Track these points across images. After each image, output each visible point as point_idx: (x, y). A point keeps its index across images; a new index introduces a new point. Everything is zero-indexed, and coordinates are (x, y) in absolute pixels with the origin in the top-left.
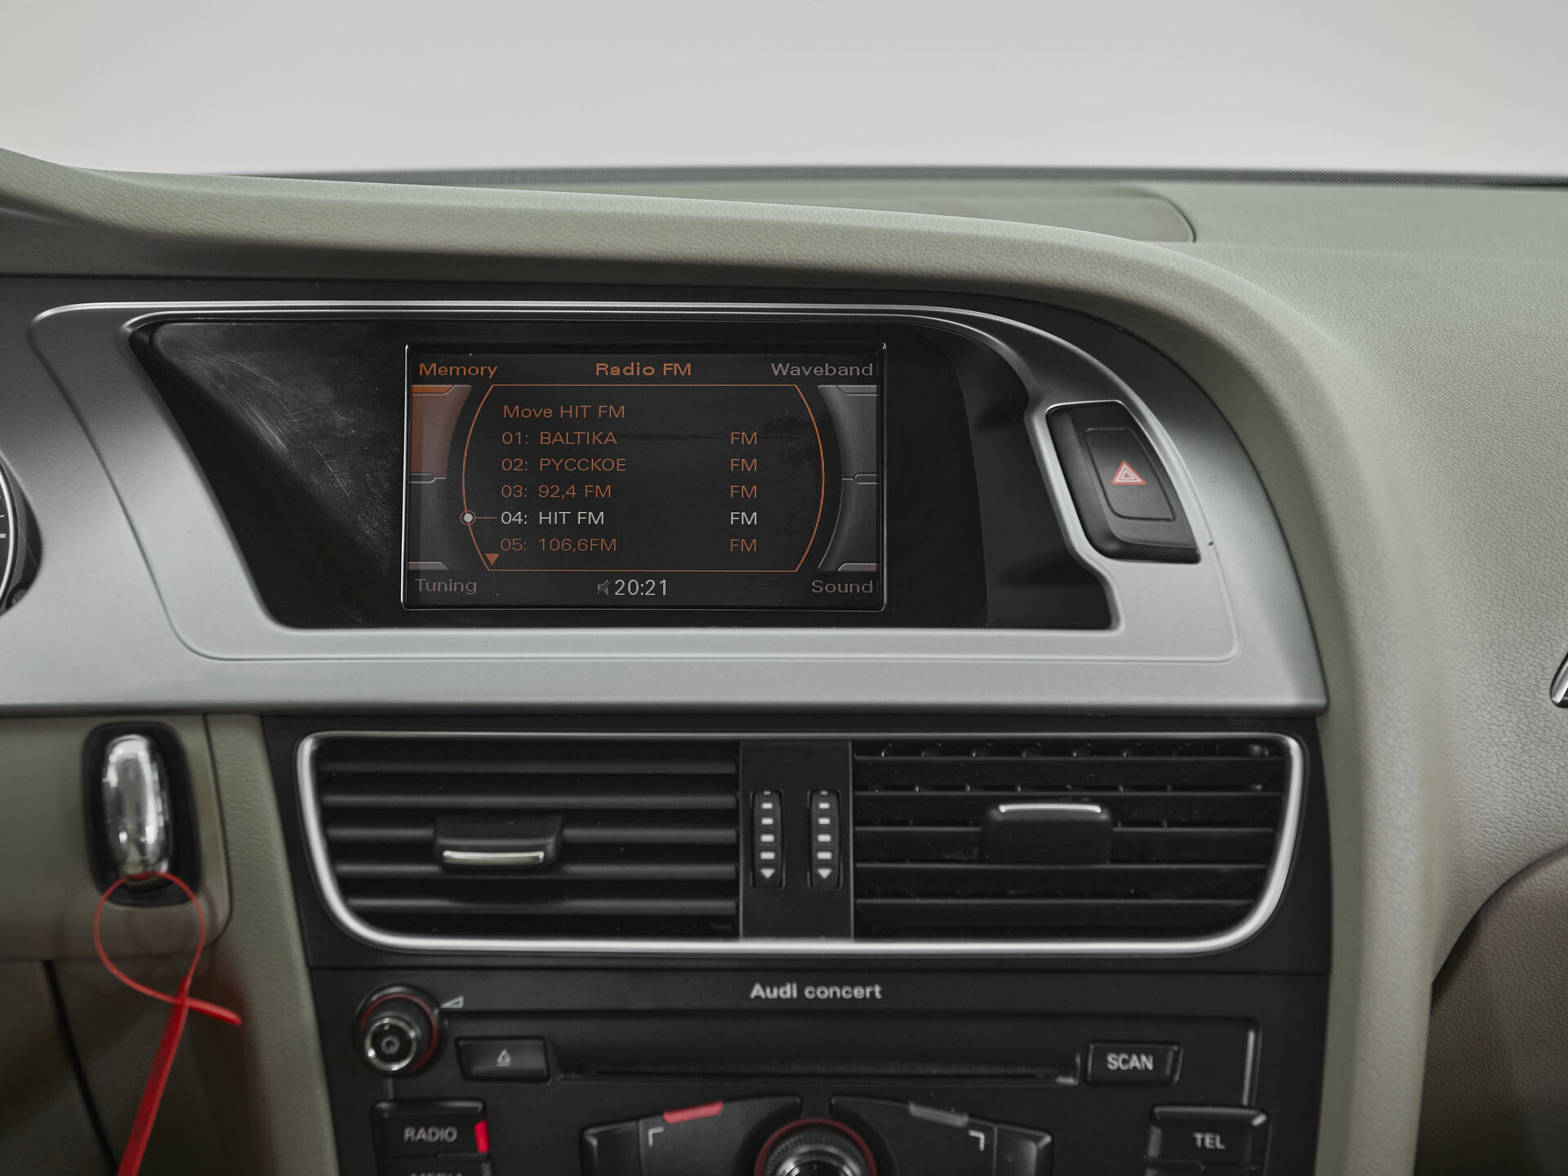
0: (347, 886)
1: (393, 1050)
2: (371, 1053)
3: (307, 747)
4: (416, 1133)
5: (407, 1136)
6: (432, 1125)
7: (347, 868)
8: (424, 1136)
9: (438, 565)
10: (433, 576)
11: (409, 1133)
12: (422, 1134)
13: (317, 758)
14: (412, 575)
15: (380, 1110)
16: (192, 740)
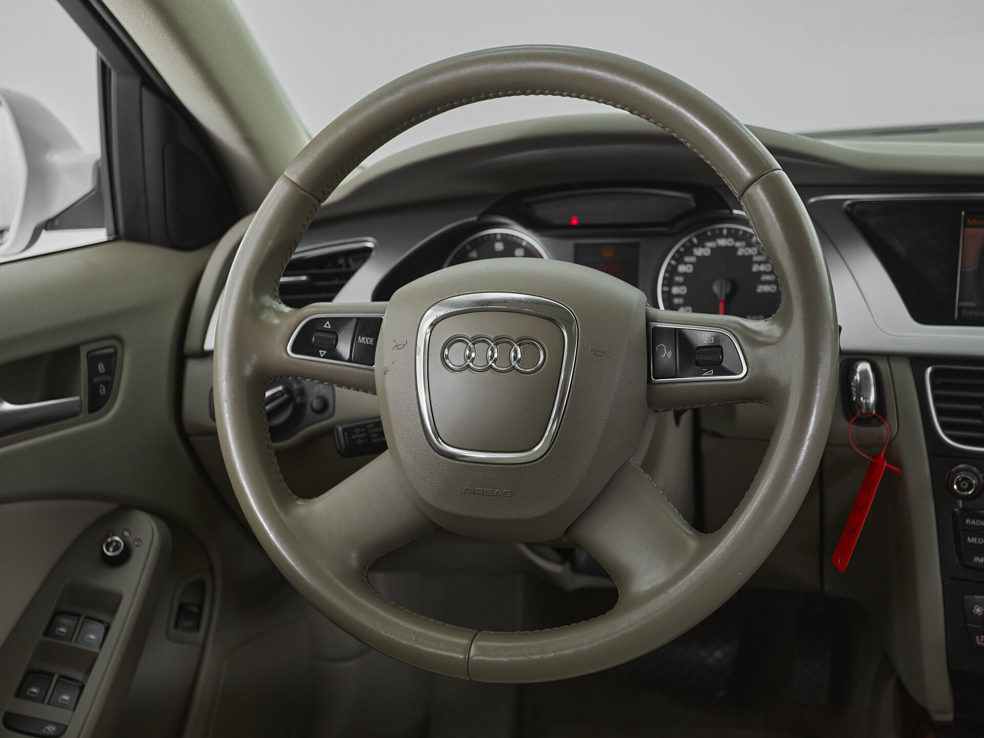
0: (944, 426)
1: (965, 487)
2: (955, 487)
3: (929, 370)
4: (971, 522)
5: (967, 522)
6: (978, 519)
7: (944, 419)
8: (974, 523)
9: (972, 304)
10: (969, 309)
11: (968, 521)
12: (973, 522)
13: (932, 374)
14: (960, 308)
15: (955, 511)
16: (883, 366)
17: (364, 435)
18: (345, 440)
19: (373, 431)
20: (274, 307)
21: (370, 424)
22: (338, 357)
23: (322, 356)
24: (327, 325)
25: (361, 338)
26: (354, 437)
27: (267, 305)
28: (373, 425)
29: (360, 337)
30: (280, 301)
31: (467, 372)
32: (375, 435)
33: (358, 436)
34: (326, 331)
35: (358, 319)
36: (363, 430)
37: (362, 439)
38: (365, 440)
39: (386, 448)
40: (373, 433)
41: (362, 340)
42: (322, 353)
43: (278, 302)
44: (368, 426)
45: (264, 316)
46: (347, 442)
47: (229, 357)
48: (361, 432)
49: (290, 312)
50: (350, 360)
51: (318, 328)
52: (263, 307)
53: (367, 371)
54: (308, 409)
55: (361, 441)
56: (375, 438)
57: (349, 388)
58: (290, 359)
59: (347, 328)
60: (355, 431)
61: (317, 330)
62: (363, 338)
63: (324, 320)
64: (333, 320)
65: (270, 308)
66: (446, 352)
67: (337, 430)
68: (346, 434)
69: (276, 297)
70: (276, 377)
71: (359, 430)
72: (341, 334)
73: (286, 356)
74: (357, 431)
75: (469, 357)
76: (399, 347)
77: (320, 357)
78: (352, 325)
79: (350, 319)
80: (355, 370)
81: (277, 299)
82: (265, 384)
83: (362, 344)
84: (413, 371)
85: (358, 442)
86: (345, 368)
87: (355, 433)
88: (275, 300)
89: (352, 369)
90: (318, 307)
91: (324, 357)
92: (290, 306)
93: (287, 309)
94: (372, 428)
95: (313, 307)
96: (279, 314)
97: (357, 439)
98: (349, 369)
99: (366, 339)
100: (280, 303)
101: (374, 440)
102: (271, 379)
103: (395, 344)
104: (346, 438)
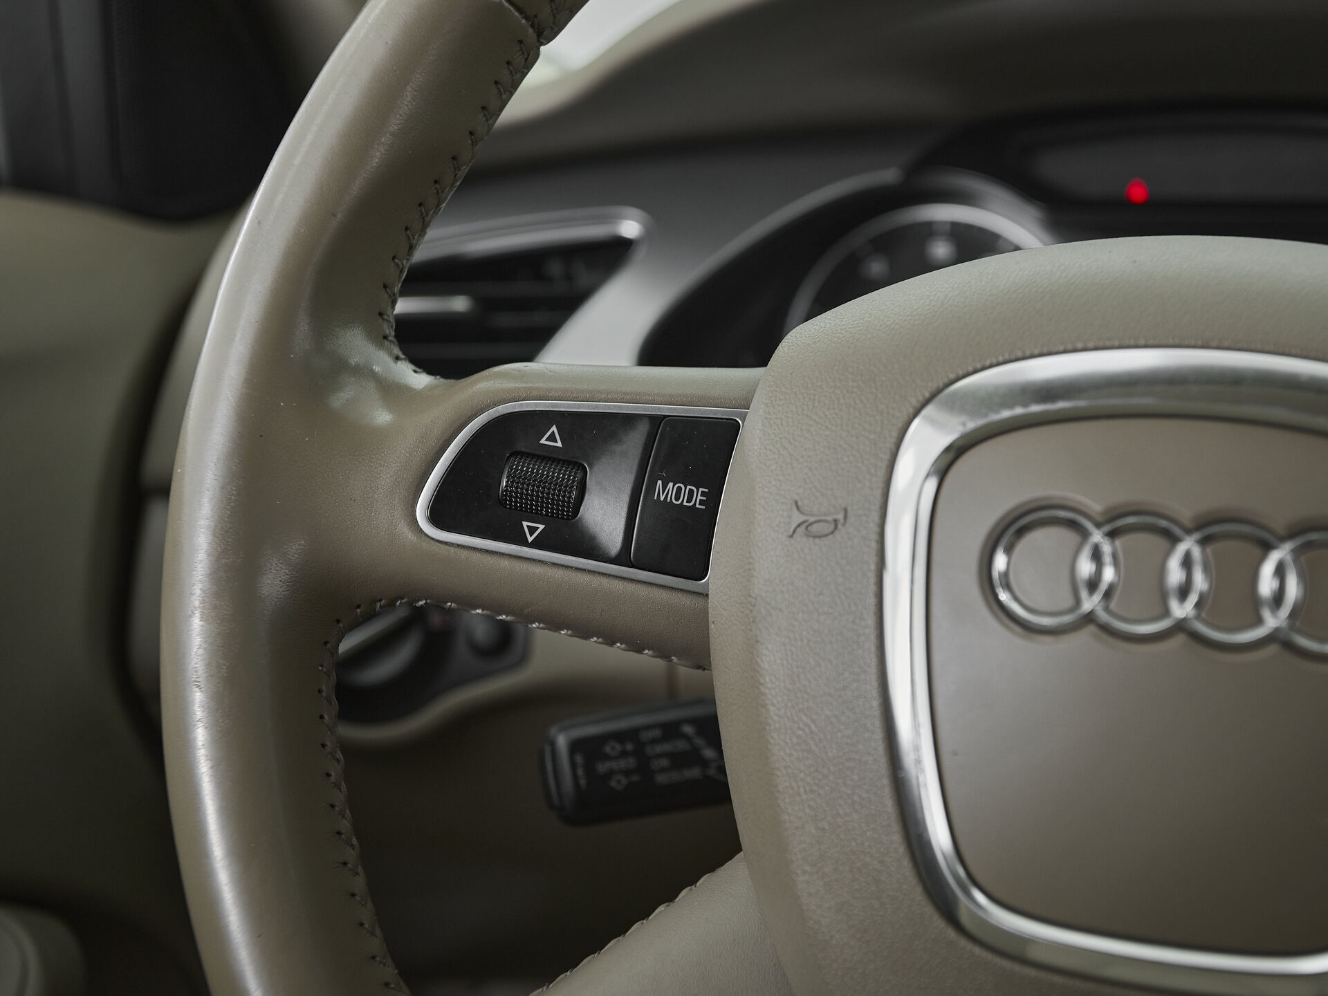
17: (631, 762)
18: (575, 777)
19: (659, 749)
20: (377, 368)
21: (648, 727)
22: (585, 546)
23: (530, 539)
24: (552, 438)
25: (664, 486)
26: (602, 767)
27: (353, 361)
28: (657, 733)
29: (660, 482)
30: (397, 351)
31: (1085, 637)
32: (664, 762)
33: (614, 765)
34: (549, 457)
35: (656, 421)
36: (629, 747)
37: (627, 773)
38: (635, 778)
39: (737, 848)
40: (660, 756)
41: (667, 492)
42: (532, 530)
43: (390, 353)
44: (646, 736)
45: (339, 400)
46: (583, 782)
47: (214, 534)
48: (624, 754)
49: (429, 388)
50: (622, 558)
51: (521, 446)
52: (340, 368)
53: (680, 595)
54: (461, 649)
55: (624, 781)
56: (663, 770)
57: (610, 642)
58: (425, 545)
59: (618, 449)
60: (608, 749)
61: (515, 454)
62: (671, 485)
63: (536, 421)
64: (574, 423)
65: (364, 372)
66: (1000, 562)
67: (553, 744)
68: (579, 759)
69: (385, 337)
70: (375, 601)
71: (618, 747)
72: (596, 469)
73: (410, 536)
74: (613, 748)
75: (1093, 584)
76: (815, 528)
77: (524, 542)
78: (634, 442)
79: (628, 420)
80: (642, 591)
81: (386, 343)
82: (338, 621)
83: (667, 505)
84: (871, 621)
85: (613, 784)
86: (605, 582)
87: (607, 757)
88: (380, 346)
89: (630, 587)
90: (522, 376)
91: (535, 545)
92: (430, 372)
93: (421, 380)
94: (655, 741)
95: (505, 375)
96: (392, 392)
97: (611, 773)
98: (619, 586)
99: (679, 489)
100: (397, 358)
101: (661, 779)
102: (359, 607)
103: (797, 518)
104: (580, 772)
